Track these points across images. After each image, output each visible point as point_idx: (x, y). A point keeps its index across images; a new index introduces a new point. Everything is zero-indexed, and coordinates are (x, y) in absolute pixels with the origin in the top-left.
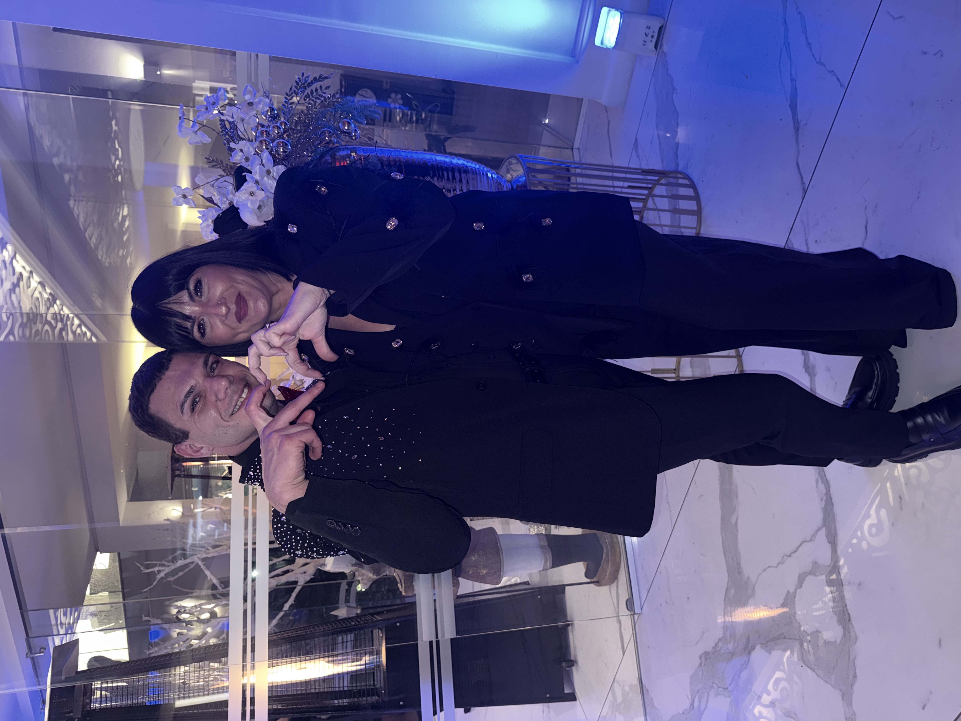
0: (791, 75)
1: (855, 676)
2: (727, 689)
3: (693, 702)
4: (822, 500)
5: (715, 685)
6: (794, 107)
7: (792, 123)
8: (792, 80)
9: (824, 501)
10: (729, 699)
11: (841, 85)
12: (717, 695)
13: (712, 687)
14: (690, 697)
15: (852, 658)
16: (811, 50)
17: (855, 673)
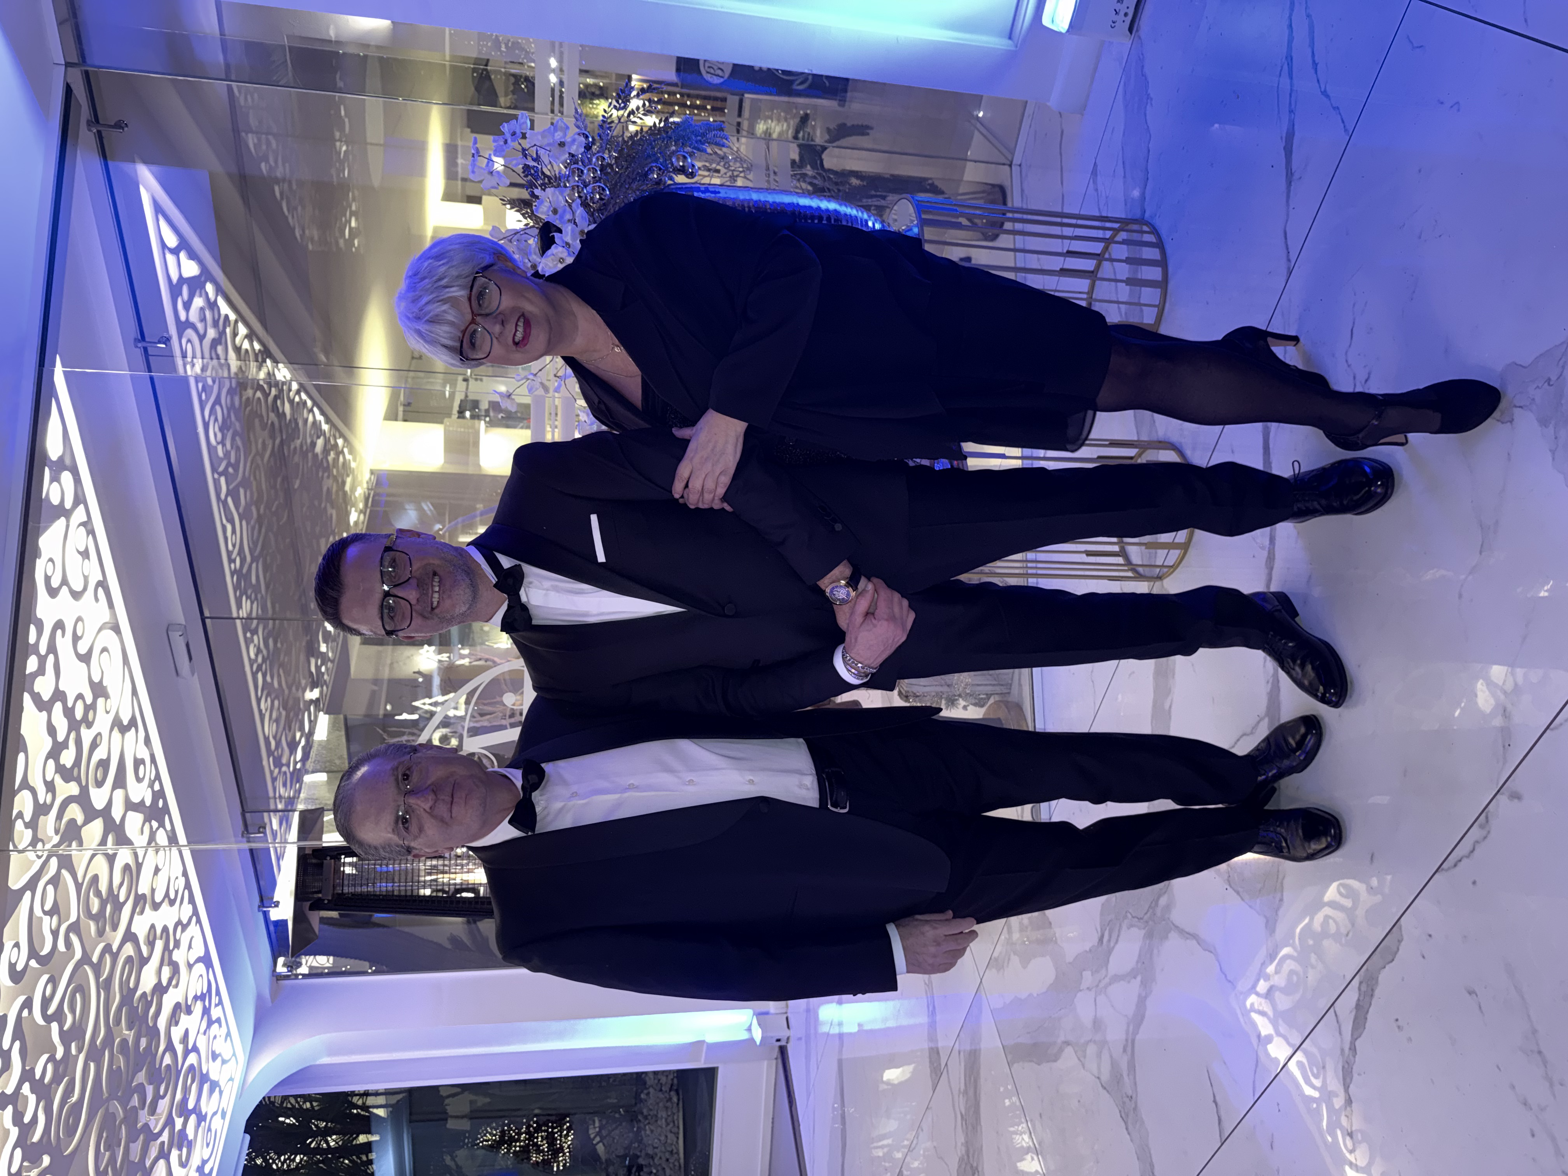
0: (1290, 103)
1: (1281, 900)
2: (1141, 919)
3: (1102, 936)
4: (1268, 682)
5: (1129, 915)
6: (1288, 151)
7: (1284, 173)
8: (1291, 111)
9: (1270, 685)
10: (1143, 932)
11: (1346, 130)
12: (1131, 926)
13: (1125, 917)
14: (1099, 930)
15: (1281, 877)
16: (1316, 73)
17: (1282, 895)
